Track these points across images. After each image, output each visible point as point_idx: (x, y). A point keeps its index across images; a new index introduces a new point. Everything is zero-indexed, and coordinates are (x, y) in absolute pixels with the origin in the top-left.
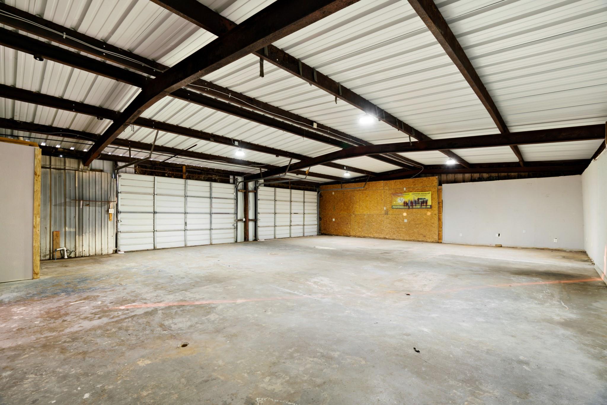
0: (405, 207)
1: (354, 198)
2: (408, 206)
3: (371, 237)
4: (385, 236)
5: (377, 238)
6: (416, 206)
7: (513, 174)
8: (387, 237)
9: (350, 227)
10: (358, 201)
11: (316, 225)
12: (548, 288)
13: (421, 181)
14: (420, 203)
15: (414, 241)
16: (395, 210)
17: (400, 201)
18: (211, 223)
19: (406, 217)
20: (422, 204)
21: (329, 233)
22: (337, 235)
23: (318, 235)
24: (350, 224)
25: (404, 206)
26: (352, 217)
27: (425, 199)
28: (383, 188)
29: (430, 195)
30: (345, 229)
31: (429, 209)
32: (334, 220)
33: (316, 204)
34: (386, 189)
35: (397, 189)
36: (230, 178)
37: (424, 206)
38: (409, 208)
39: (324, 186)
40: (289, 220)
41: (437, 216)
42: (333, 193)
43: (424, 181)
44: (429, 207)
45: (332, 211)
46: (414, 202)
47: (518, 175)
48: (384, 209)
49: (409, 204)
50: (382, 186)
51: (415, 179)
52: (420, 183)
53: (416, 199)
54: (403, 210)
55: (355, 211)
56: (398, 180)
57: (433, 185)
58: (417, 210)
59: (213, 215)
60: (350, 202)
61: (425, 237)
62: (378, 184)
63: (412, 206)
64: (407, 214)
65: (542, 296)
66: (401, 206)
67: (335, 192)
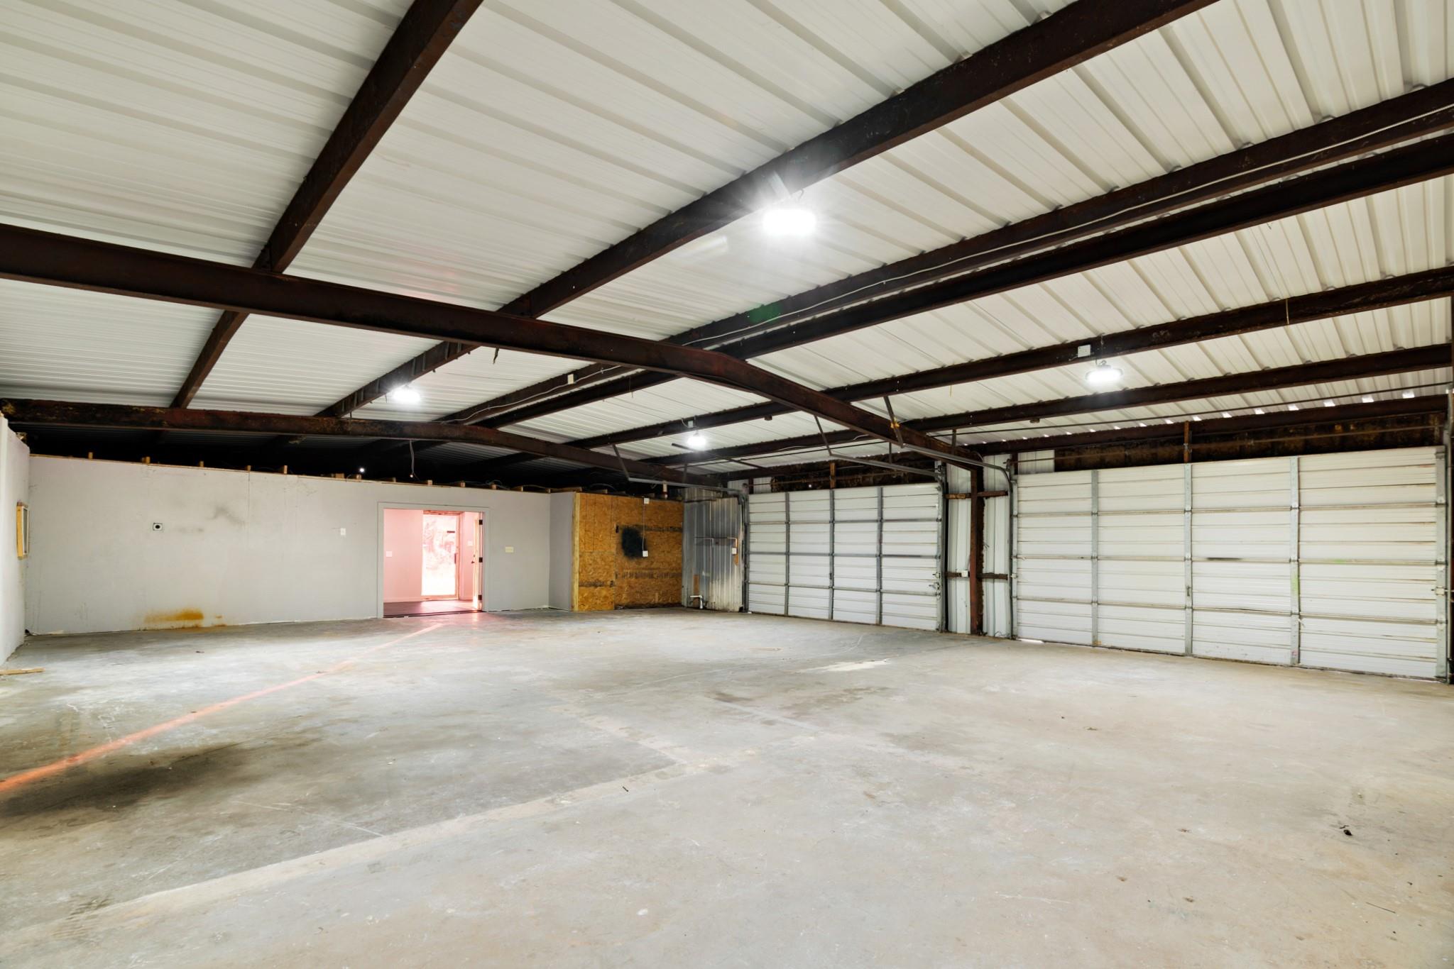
12: (106, 730)
18: (879, 576)
59: (884, 560)
65: (115, 710)
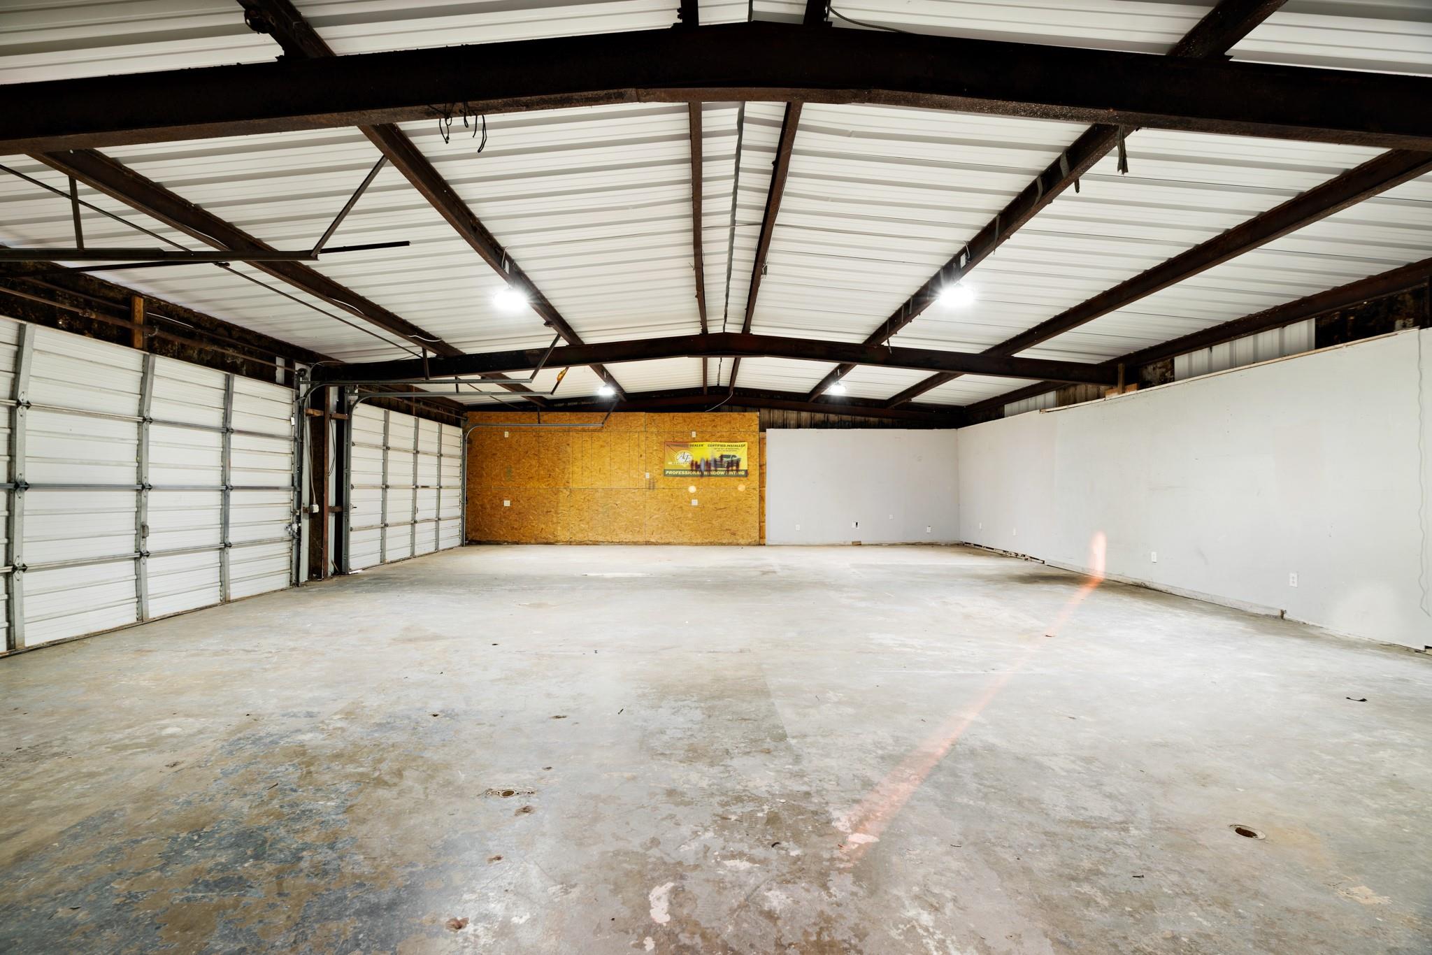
0: (694, 473)
1: (569, 449)
2: (701, 471)
3: (612, 543)
4: (647, 539)
5: (627, 544)
6: (716, 471)
7: (872, 419)
8: (653, 540)
9: (555, 520)
10: (580, 455)
11: (457, 518)
13: (728, 419)
14: (726, 465)
15: (712, 544)
16: (671, 478)
17: (682, 459)
18: (225, 523)
19: (695, 496)
20: (728, 467)
21: (489, 539)
22: (517, 543)
23: (462, 545)
24: (556, 513)
25: (692, 470)
26: (561, 495)
27: (735, 456)
28: (643, 429)
29: (745, 449)
30: (543, 526)
31: (742, 478)
32: (507, 503)
33: (459, 462)
34: (652, 433)
35: (677, 432)
36: (277, 363)
37: (732, 470)
38: (702, 476)
39: (478, 415)
40: (410, 508)
41: (757, 492)
42: (507, 434)
43: (734, 419)
44: (743, 473)
45: (501, 480)
46: (712, 463)
47: (879, 422)
48: (645, 476)
49: (703, 467)
50: (642, 425)
51: (715, 413)
52: (727, 423)
53: (717, 456)
54: (690, 479)
55: (570, 481)
56: (680, 414)
57: (752, 428)
58: (719, 478)
59: (233, 494)
60: (555, 458)
61: (734, 534)
62: (631, 418)
63: (709, 470)
64: (698, 488)
66: (685, 470)
67: (510, 431)
